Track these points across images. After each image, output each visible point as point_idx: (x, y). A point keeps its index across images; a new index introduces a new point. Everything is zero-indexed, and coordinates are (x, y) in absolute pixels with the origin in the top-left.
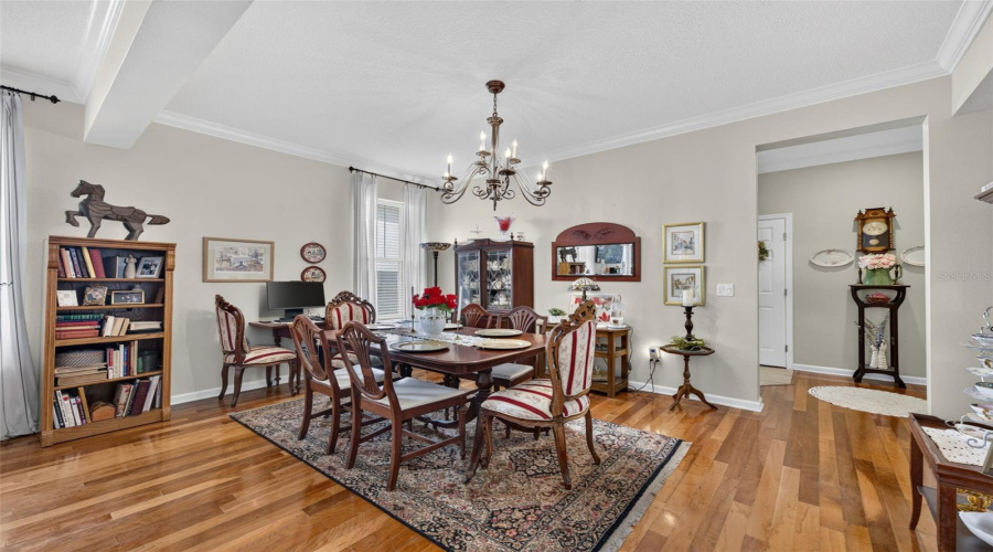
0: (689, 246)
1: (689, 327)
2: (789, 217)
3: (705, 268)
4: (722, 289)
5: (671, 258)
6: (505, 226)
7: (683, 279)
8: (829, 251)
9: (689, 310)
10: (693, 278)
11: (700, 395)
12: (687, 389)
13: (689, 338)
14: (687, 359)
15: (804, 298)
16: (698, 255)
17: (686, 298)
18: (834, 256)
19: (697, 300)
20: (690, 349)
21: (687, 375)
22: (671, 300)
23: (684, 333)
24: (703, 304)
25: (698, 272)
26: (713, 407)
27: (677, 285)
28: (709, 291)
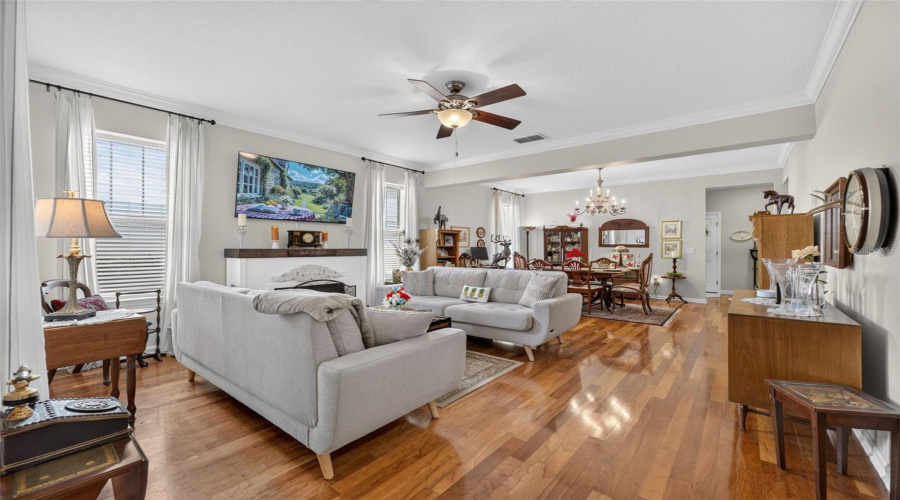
0: (674, 231)
1: (675, 267)
2: (720, 214)
3: (682, 242)
4: (689, 251)
5: (664, 236)
6: (573, 219)
7: (671, 246)
8: (740, 232)
9: (675, 260)
10: (676, 246)
11: (680, 297)
12: (674, 295)
13: (675, 272)
14: (674, 281)
15: (726, 256)
16: (678, 236)
17: (673, 254)
18: (742, 235)
19: (678, 255)
20: (675, 277)
21: (674, 289)
22: (665, 256)
23: (672, 270)
24: (681, 257)
25: (678, 243)
26: (686, 302)
27: (668, 249)
28: (684, 252)
